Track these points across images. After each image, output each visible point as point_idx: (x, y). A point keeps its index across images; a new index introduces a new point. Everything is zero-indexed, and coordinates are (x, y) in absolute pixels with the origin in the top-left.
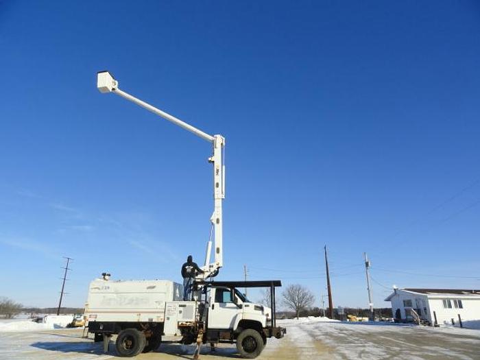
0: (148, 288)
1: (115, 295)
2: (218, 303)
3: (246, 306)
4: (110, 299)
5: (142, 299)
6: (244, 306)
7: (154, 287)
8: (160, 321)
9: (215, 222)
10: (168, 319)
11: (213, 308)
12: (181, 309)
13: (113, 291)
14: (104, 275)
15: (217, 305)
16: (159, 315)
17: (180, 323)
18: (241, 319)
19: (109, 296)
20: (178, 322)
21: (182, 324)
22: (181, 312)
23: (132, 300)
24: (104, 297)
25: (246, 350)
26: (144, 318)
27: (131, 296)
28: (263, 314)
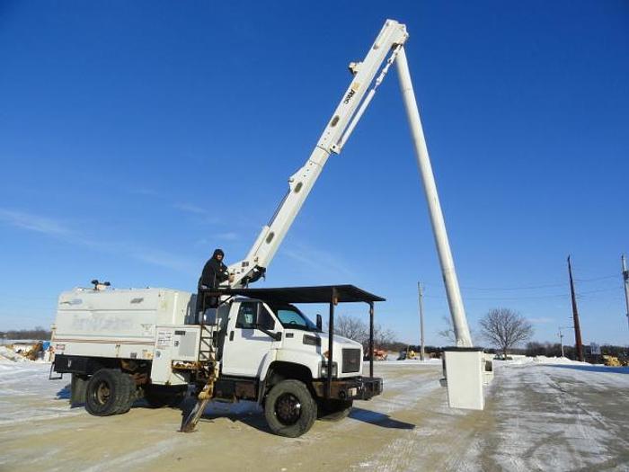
0: (133, 302)
1: (90, 314)
2: (240, 330)
3: (288, 335)
4: (83, 320)
5: (123, 321)
6: (284, 336)
7: (140, 301)
8: (146, 358)
9: (293, 186)
10: (159, 354)
11: (231, 339)
12: (178, 337)
13: (86, 307)
14: (95, 282)
15: (238, 332)
16: (145, 347)
17: (175, 363)
18: (274, 360)
19: (82, 315)
20: (173, 362)
21: (178, 365)
22: (177, 344)
23: (110, 322)
24: (76, 316)
25: (279, 418)
26: (125, 353)
27: (108, 315)
28: (319, 352)
